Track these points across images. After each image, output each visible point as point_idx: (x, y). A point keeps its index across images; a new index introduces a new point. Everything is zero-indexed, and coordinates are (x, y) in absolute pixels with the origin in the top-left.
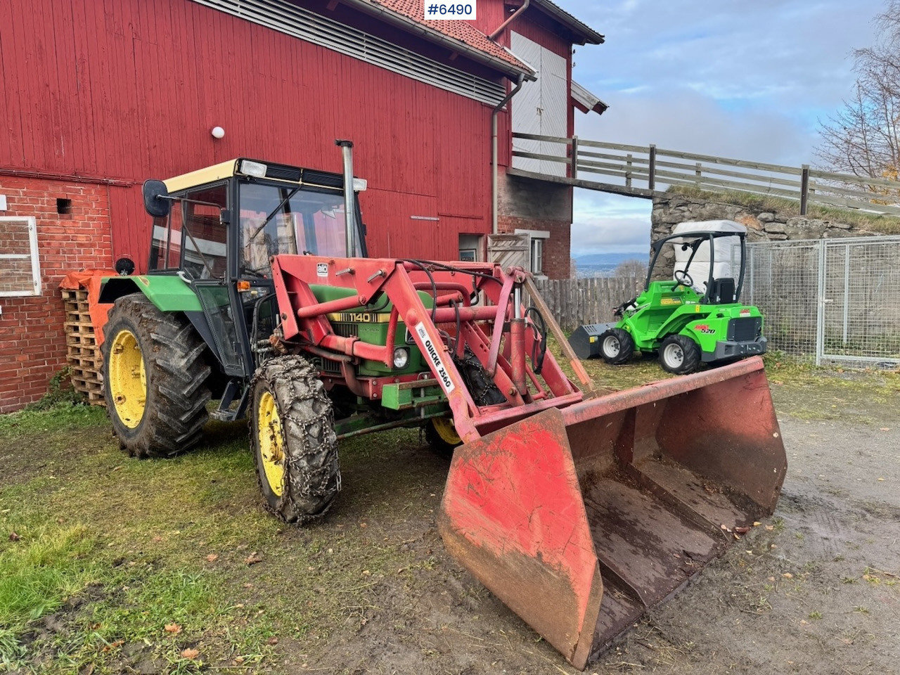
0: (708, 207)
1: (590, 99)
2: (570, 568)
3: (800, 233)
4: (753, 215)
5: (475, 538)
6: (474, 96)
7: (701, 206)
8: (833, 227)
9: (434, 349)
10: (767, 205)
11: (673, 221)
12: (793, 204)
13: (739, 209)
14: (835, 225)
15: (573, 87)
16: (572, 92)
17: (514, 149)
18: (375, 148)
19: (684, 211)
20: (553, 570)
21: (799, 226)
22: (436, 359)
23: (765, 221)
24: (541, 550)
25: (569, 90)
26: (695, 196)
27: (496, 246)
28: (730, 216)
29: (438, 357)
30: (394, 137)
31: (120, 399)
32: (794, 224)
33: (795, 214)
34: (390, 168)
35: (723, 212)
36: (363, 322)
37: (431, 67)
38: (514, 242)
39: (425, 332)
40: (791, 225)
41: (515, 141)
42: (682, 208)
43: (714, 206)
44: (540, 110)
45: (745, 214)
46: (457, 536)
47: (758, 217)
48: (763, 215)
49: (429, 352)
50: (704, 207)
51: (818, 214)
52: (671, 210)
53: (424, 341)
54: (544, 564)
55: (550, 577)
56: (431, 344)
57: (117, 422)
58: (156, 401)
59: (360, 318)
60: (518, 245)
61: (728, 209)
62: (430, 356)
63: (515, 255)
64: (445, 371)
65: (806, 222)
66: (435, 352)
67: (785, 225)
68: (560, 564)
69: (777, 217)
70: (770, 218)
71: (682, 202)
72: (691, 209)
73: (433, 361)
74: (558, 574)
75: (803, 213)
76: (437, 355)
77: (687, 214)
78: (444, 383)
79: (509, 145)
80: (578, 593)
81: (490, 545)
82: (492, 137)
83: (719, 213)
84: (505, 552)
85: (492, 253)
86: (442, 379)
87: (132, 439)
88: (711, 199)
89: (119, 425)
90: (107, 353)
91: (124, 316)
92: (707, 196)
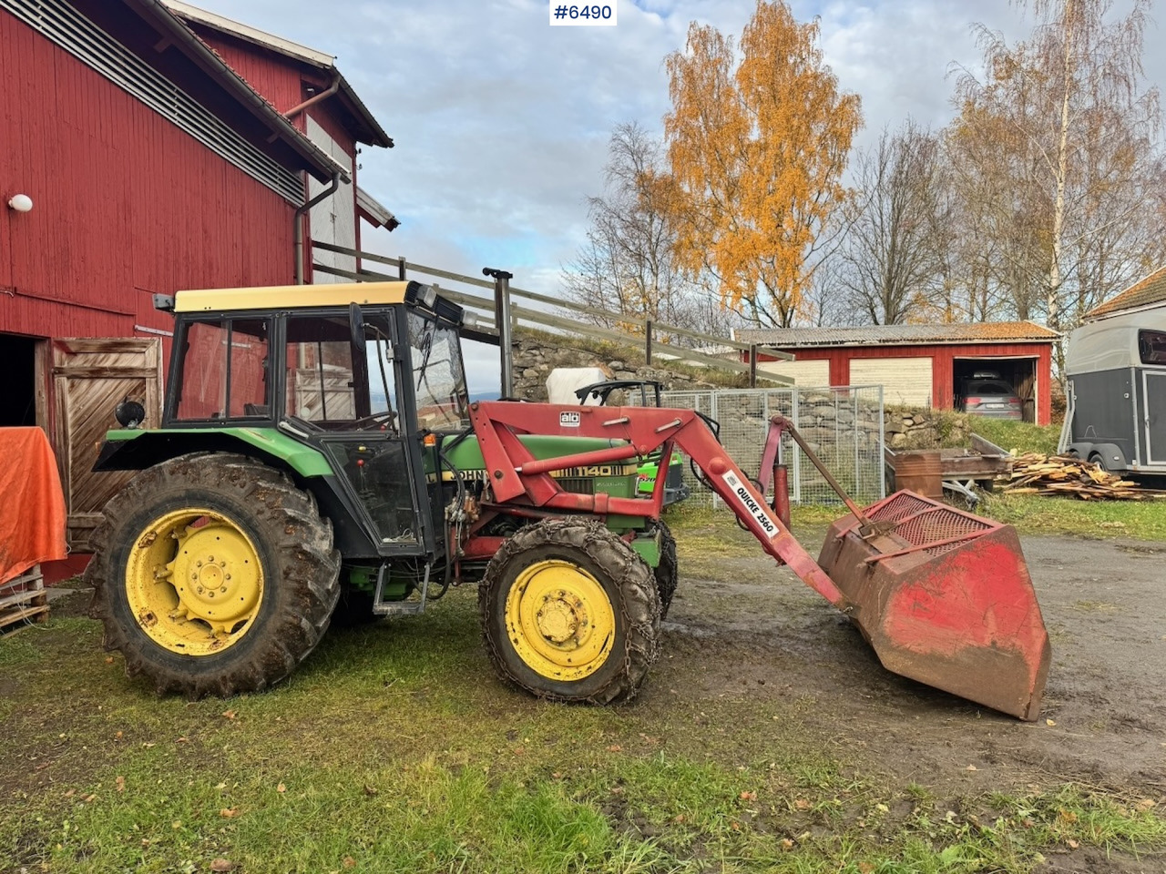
0: (561, 353)
1: (383, 211)
2: (1023, 646)
4: (604, 363)
5: (922, 648)
6: (278, 190)
7: (554, 351)
8: (676, 378)
9: (750, 495)
10: (616, 354)
11: (525, 366)
12: (639, 355)
13: (591, 356)
14: (679, 376)
15: (358, 193)
16: (358, 199)
17: (314, 262)
18: (187, 245)
19: (536, 355)
20: (1007, 651)
21: (646, 375)
22: (752, 505)
23: (616, 369)
24: (996, 639)
25: (355, 196)
26: (545, 340)
27: (309, 384)
28: (583, 363)
29: (756, 503)
30: (206, 232)
31: (150, 617)
32: (643, 374)
33: (642, 363)
34: (201, 274)
35: (577, 358)
36: (600, 476)
37: (238, 144)
38: (336, 380)
39: (737, 479)
40: (640, 375)
41: (316, 251)
42: (534, 352)
43: (567, 352)
44: (333, 217)
45: (598, 362)
46: (900, 652)
47: (609, 365)
48: (614, 364)
49: (742, 500)
50: (557, 351)
51: (661, 365)
52: (522, 353)
53: (735, 489)
54: (998, 649)
55: (1004, 657)
56: (746, 490)
57: (155, 652)
58: (292, 604)
59: (596, 471)
60: (340, 384)
61: (581, 355)
62: (745, 503)
63: (337, 398)
64: (765, 516)
65: (652, 372)
66: (751, 498)
67: (634, 374)
68: (1014, 645)
69: (626, 365)
70: (621, 367)
71: (533, 345)
72: (543, 353)
73: (749, 509)
74: (1012, 653)
75: (649, 363)
76: (754, 501)
77: (539, 358)
78: (765, 529)
79: (309, 256)
80: (1030, 663)
81: (940, 649)
82: (296, 244)
83: (572, 359)
84: (957, 650)
85: (304, 394)
86: (761, 524)
87: (214, 670)
88: (563, 344)
89: (161, 657)
90: (121, 549)
91: (191, 486)
92: (558, 340)
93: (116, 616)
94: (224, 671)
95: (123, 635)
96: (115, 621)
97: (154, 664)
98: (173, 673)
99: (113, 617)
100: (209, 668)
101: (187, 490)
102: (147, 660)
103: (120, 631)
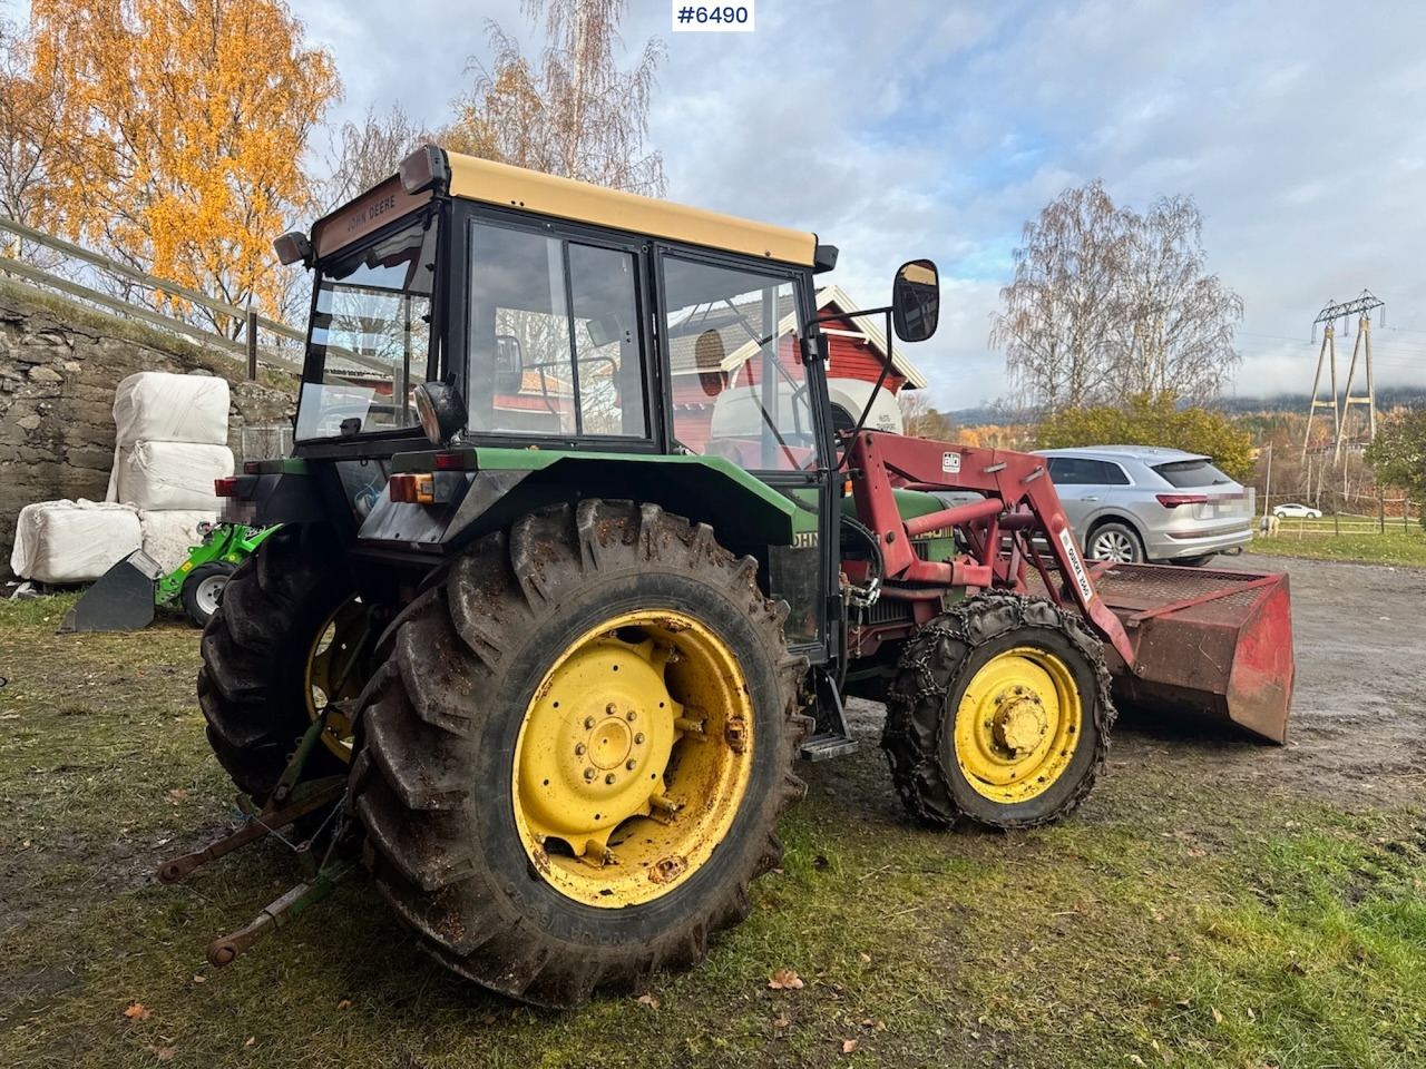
0: (106, 345)
3: (256, 407)
4: (186, 370)
7: (92, 341)
9: (1076, 557)
11: (35, 359)
12: (235, 363)
13: (162, 357)
19: (55, 344)
21: (254, 396)
22: (1077, 568)
24: (1277, 676)
26: (75, 319)
28: (146, 365)
32: (247, 393)
33: (241, 376)
35: (134, 356)
39: (1069, 539)
40: (244, 394)
42: (52, 337)
43: (118, 345)
45: (174, 368)
46: (1238, 700)
49: (1071, 562)
50: (97, 342)
52: (28, 338)
53: (1067, 549)
54: (1277, 685)
55: (1279, 692)
56: (1074, 552)
61: (144, 353)
62: (1072, 565)
64: (1085, 579)
65: (263, 391)
66: (1077, 560)
68: (1283, 679)
71: (50, 325)
72: (71, 343)
73: (1075, 571)
75: (253, 377)
76: (1079, 563)
77: (62, 350)
78: (1083, 593)
80: (1286, 694)
83: (127, 358)
84: (1262, 691)
86: (1082, 588)
87: (681, 919)
88: (109, 331)
89: (585, 924)
90: (507, 714)
91: (647, 568)
92: (99, 324)
93: (493, 868)
94: (699, 915)
95: (508, 905)
96: (490, 877)
97: (574, 946)
98: (612, 951)
99: (486, 871)
100: (674, 917)
101: (641, 576)
102: (560, 942)
103: (501, 897)
